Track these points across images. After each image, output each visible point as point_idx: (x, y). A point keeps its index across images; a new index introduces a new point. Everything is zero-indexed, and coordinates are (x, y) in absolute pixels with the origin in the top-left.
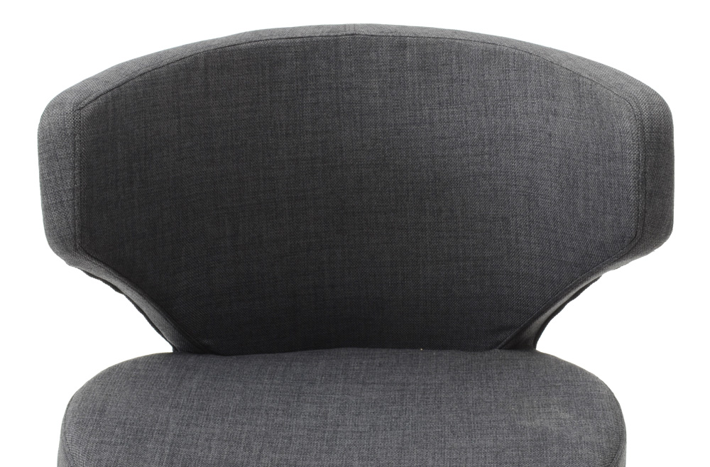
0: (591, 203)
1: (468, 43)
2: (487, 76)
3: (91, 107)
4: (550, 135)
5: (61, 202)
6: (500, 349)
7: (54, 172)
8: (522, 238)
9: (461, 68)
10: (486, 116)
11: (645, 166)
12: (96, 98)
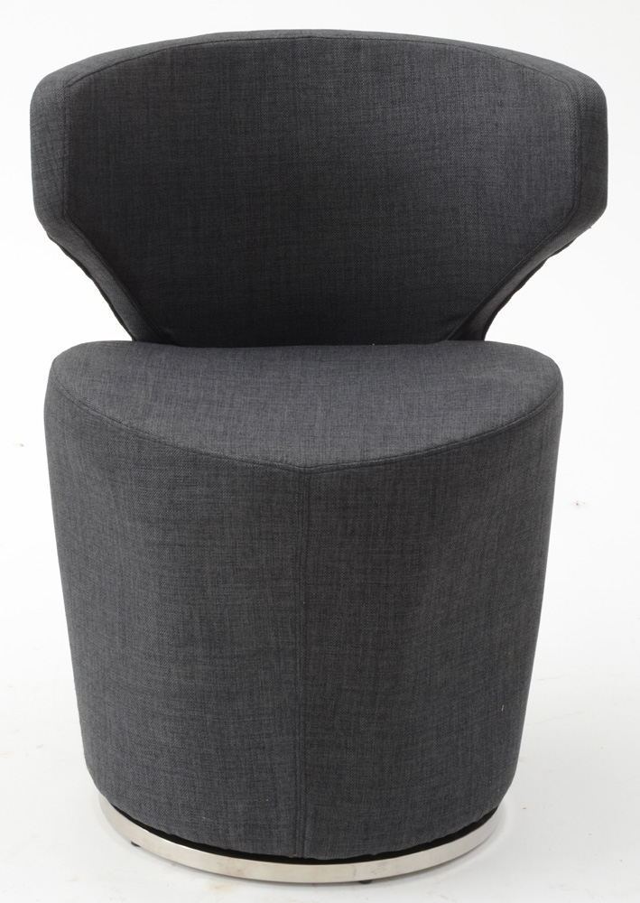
0: (533, 183)
1: (419, 44)
2: (437, 74)
3: (78, 85)
4: (497, 125)
5: (52, 170)
6: (449, 339)
7: (46, 143)
8: (470, 227)
9: (412, 68)
10: (437, 112)
11: (581, 142)
12: (82, 78)
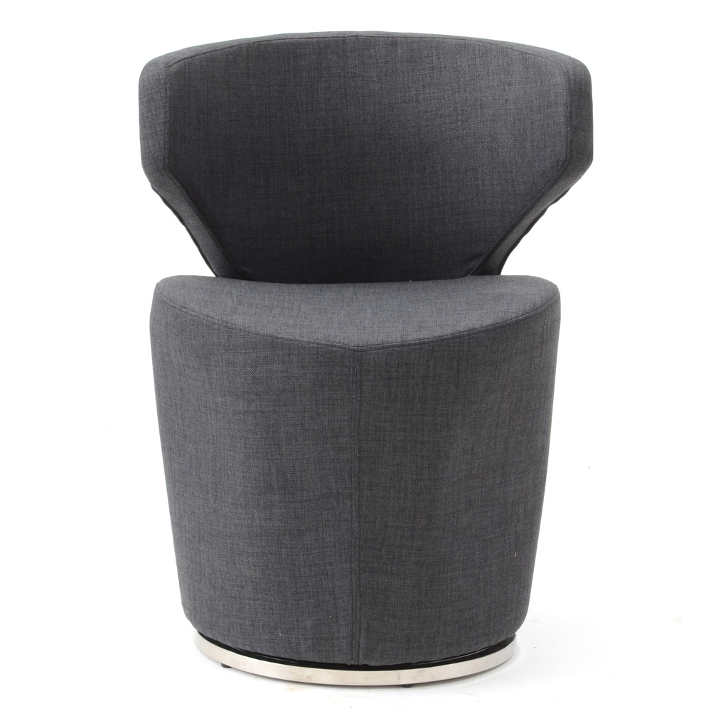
0: (535, 143)
1: (444, 40)
2: (459, 63)
3: (176, 66)
4: (506, 100)
5: (156, 132)
7: (151, 110)
8: (487, 182)
9: (439, 59)
10: (459, 92)
11: (571, 107)
12: (179, 61)
